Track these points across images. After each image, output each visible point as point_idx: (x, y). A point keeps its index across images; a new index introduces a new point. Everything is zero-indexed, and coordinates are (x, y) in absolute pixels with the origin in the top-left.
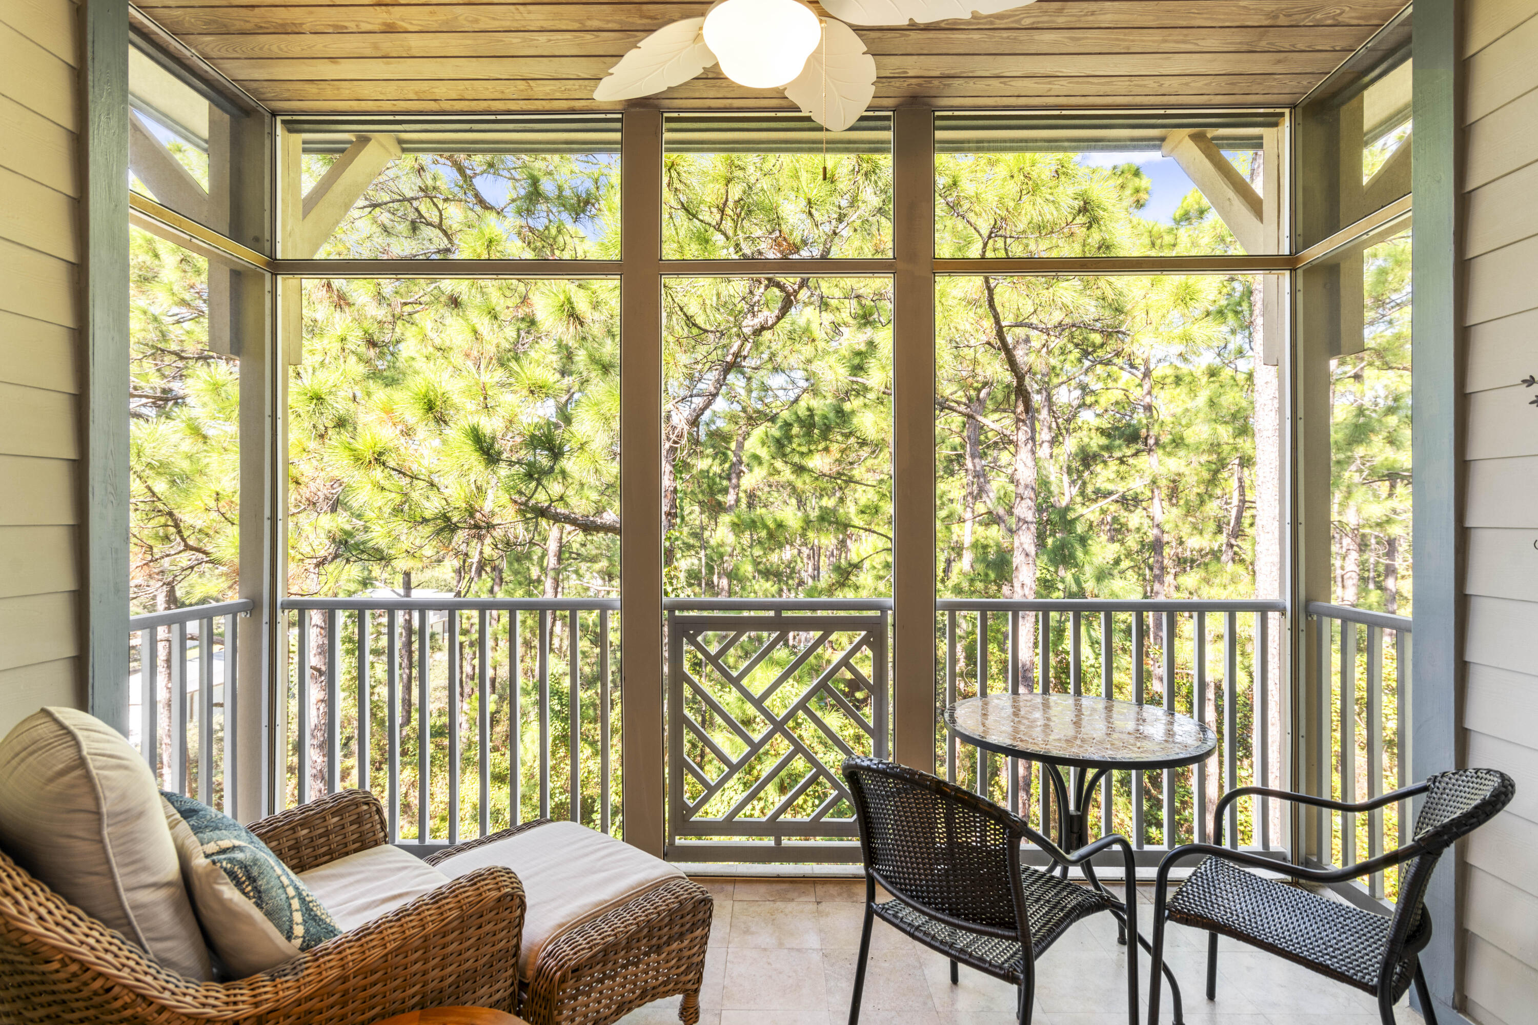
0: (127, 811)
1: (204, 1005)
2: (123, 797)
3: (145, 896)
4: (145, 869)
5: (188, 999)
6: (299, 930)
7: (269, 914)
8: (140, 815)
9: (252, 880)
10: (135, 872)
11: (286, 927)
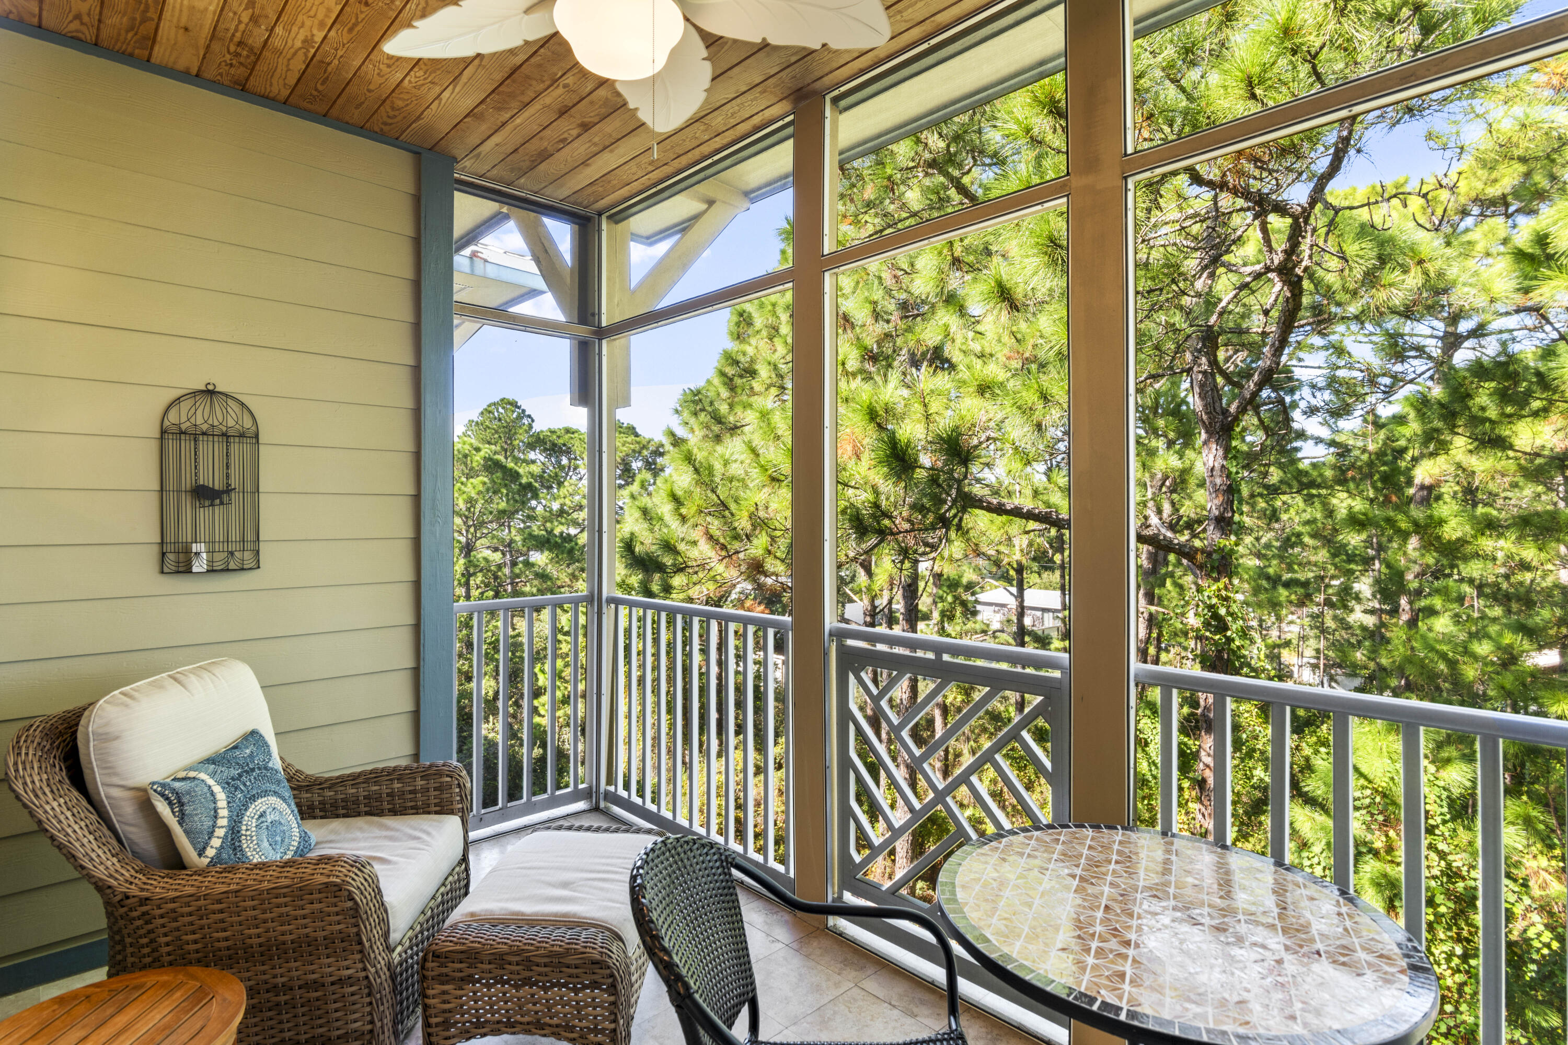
0: (106, 734)
1: (111, 876)
2: (107, 724)
3: (116, 792)
4: (116, 774)
5: (102, 868)
6: (211, 852)
7: (187, 832)
8: (117, 738)
9: (182, 804)
10: (109, 775)
11: (200, 846)
